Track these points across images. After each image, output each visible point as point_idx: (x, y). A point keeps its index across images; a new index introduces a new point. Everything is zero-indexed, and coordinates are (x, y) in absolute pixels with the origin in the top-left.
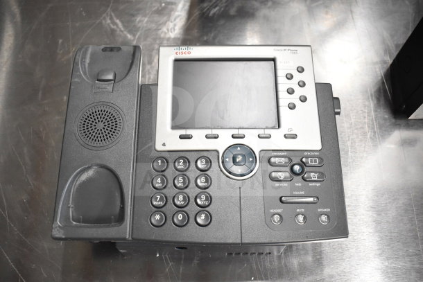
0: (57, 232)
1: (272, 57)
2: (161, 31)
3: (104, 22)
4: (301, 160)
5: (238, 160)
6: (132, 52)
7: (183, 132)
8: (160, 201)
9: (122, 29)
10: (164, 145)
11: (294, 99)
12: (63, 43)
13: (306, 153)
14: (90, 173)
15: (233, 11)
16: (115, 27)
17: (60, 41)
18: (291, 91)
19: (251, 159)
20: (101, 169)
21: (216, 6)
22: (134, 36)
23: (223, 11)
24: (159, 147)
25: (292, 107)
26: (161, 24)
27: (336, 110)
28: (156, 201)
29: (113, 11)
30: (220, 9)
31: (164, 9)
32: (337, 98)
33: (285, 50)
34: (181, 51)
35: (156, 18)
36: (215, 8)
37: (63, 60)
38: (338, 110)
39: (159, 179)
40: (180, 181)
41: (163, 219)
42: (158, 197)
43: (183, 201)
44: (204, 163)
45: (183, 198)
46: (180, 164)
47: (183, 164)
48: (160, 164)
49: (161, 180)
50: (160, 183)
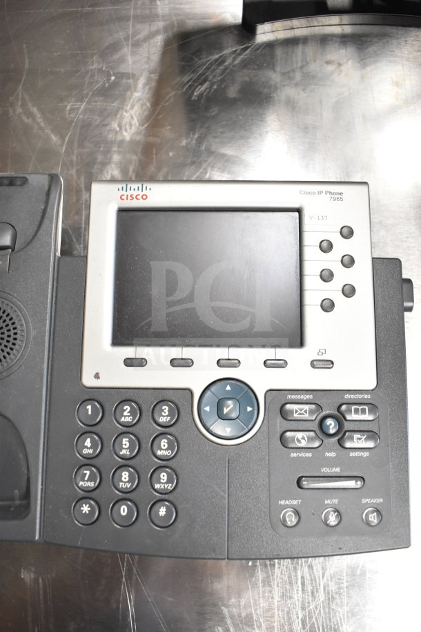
1: (296, 205)
2: (108, 128)
3: (11, 111)
4: (339, 409)
5: (226, 411)
6: (46, 188)
8: (89, 480)
9: (43, 124)
10: (97, 376)
11: (333, 290)
13: (347, 396)
15: (232, 92)
16: (30, 121)
18: (327, 276)
19: (249, 409)
21: (205, 81)
22: (63, 138)
23: (216, 90)
24: (88, 380)
25: (328, 306)
26: (108, 116)
27: (407, 304)
28: (83, 480)
29: (28, 91)
30: (211, 87)
31: (114, 85)
32: (409, 281)
33: (320, 192)
34: (129, 193)
35: (99, 103)
36: (202, 84)
38: (409, 304)
39: (88, 440)
40: (124, 446)
41: (95, 513)
42: (86, 474)
43: (128, 482)
44: (167, 413)
45: (129, 476)
46: (125, 413)
47: (129, 414)
48: (90, 413)
49: (91, 442)
50: (90, 448)
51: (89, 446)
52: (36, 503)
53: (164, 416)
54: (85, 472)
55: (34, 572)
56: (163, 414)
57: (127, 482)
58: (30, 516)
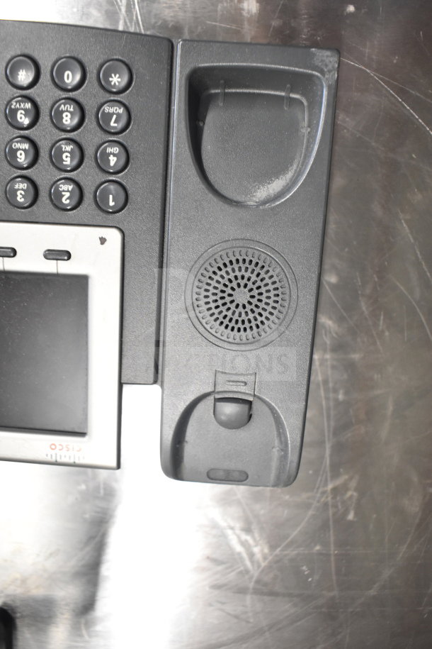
0: (327, 61)
3: (266, 551)
7: (64, 268)
8: (110, 115)
9: (229, 532)
10: (103, 241)
12: (346, 512)
14: (262, 193)
17: (351, 516)
20: (238, 198)
28: (118, 115)
29: (247, 571)
37: (346, 477)
39: (112, 163)
40: (69, 155)
41: (104, 74)
42: (115, 122)
43: (63, 112)
44: (18, 193)
45: (63, 118)
46: (67, 195)
47: (63, 193)
48: (111, 197)
49: (109, 161)
50: (111, 153)
51: (112, 156)
52: (180, 87)
53: (22, 189)
54: (116, 125)
55: (243, 9)
56: (23, 193)
57: (65, 111)
58: (187, 71)
